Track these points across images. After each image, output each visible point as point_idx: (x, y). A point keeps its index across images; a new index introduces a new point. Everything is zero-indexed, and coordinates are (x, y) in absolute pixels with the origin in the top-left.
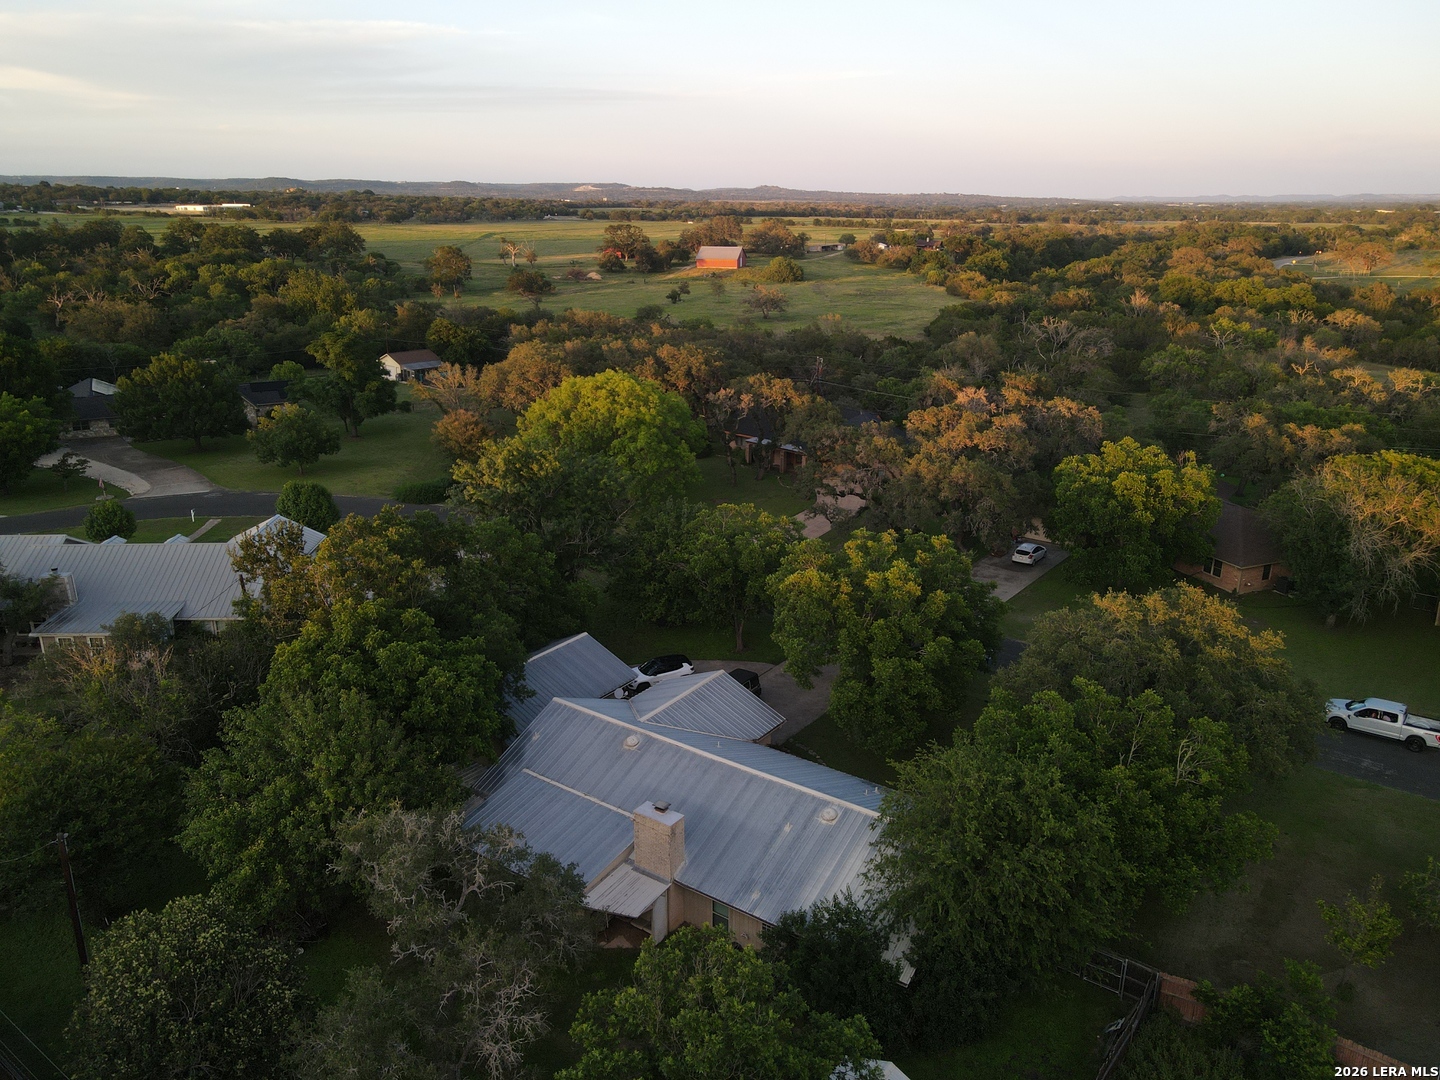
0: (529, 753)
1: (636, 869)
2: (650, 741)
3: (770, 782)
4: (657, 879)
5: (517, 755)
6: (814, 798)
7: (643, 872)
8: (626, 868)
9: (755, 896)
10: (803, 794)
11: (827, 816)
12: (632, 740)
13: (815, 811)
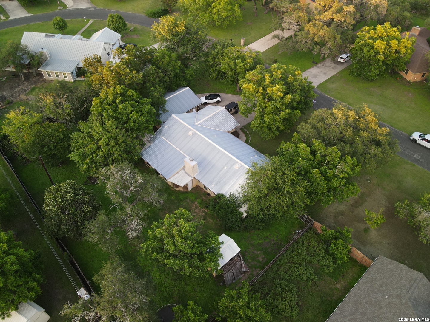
0: (164, 132)
1: (185, 172)
2: (195, 133)
3: (224, 153)
4: (190, 176)
5: (161, 132)
6: (234, 160)
7: (187, 173)
8: (183, 171)
9: (213, 186)
10: (232, 158)
11: (236, 167)
12: (191, 133)
13: (234, 164)
